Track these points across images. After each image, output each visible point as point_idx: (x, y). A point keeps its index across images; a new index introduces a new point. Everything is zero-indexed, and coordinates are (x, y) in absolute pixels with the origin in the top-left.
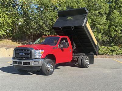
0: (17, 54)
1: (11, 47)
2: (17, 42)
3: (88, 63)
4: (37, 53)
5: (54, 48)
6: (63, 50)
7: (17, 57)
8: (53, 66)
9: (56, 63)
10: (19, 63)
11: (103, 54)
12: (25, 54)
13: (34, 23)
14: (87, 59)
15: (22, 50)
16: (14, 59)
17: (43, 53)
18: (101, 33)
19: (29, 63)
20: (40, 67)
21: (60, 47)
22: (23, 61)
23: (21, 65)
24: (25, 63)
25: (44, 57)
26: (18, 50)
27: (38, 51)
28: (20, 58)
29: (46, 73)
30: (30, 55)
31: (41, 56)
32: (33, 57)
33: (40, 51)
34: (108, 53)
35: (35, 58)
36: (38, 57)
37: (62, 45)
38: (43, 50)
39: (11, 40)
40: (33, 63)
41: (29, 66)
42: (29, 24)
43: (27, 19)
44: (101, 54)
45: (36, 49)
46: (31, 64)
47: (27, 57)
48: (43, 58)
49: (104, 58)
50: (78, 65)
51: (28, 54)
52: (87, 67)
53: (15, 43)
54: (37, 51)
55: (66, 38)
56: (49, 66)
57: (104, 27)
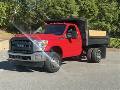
0: (14, 45)
1: (6, 39)
2: (12, 33)
3: (100, 57)
4: (40, 45)
5: (60, 38)
6: (70, 41)
7: (14, 50)
8: (59, 60)
9: (63, 58)
10: (16, 57)
11: (112, 47)
12: (24, 46)
13: (32, 11)
14: (98, 53)
15: (21, 41)
16: (10, 52)
17: (48, 45)
18: (109, 22)
19: (30, 58)
20: (44, 62)
21: (67, 37)
22: (21, 55)
23: (19, 60)
24: (24, 58)
25: (48, 49)
26: (14, 41)
27: (41, 42)
28: (17, 50)
29: (50, 69)
30: (31, 47)
31: (45, 48)
32: (34, 50)
33: (43, 41)
34: (117, 45)
35: (37, 51)
36: (40, 49)
37: (70, 34)
38: (47, 41)
39: (6, 31)
40: (34, 57)
41: (29, 60)
42: (26, 12)
43: (24, 7)
44: (109, 47)
45: (38, 40)
46: (31, 59)
47: (27, 49)
48: (48, 51)
49: (113, 51)
50: (87, 60)
51: (28, 46)
52: (99, 62)
53: (10, 34)
54: (39, 42)
55: (74, 26)
56: (54, 61)
57: (114, 15)
